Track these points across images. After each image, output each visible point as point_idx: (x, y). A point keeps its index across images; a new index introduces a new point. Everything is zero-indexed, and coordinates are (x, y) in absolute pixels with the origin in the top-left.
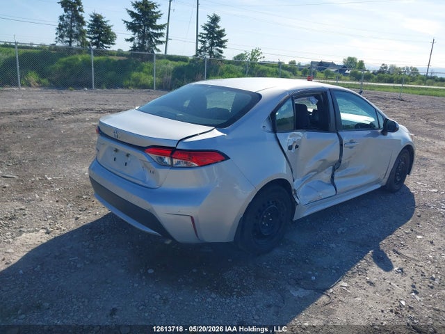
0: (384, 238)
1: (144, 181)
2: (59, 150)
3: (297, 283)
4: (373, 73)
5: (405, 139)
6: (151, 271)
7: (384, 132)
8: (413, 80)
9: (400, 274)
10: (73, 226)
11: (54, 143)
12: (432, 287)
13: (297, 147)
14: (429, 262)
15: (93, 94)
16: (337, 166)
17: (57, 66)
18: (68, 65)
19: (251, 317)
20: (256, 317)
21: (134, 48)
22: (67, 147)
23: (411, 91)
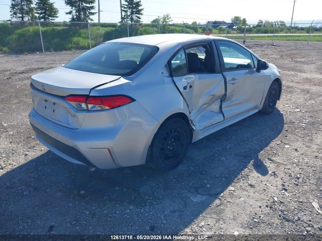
0: (262, 150)
1: (68, 124)
2: (14, 102)
3: (196, 191)
4: (253, 27)
5: (275, 74)
6: (82, 192)
7: (258, 70)
8: (282, 30)
9: (273, 177)
10: (22, 161)
11: (10, 97)
12: (297, 185)
13: (191, 87)
14: (295, 165)
15: (43, 56)
16: (223, 98)
17: (14, 37)
18: (22, 35)
19: (160, 222)
20: (164, 222)
21: (73, 19)
22: (21, 99)
23: (280, 38)
